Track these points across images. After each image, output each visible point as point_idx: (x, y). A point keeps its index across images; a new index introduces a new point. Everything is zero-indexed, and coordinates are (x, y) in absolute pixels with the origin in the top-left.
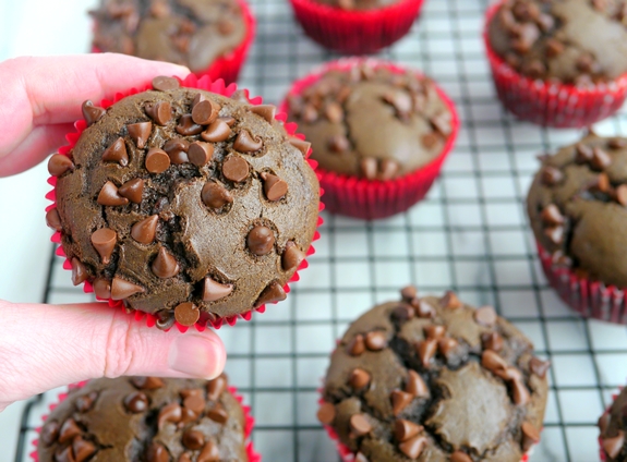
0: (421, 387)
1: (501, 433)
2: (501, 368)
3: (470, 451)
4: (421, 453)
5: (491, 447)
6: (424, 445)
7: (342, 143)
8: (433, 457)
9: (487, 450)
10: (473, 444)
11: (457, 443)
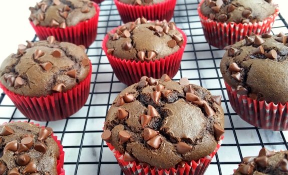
0: (155, 113)
1: (203, 130)
2: (197, 99)
3: (187, 140)
4: (160, 145)
5: (199, 138)
6: (161, 141)
7: (130, 45)
8: (167, 146)
9: (197, 139)
10: (188, 136)
11: (179, 137)
